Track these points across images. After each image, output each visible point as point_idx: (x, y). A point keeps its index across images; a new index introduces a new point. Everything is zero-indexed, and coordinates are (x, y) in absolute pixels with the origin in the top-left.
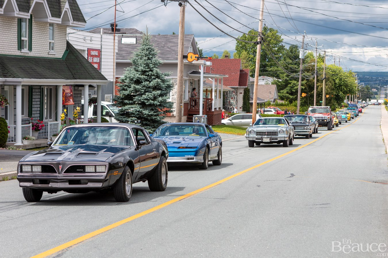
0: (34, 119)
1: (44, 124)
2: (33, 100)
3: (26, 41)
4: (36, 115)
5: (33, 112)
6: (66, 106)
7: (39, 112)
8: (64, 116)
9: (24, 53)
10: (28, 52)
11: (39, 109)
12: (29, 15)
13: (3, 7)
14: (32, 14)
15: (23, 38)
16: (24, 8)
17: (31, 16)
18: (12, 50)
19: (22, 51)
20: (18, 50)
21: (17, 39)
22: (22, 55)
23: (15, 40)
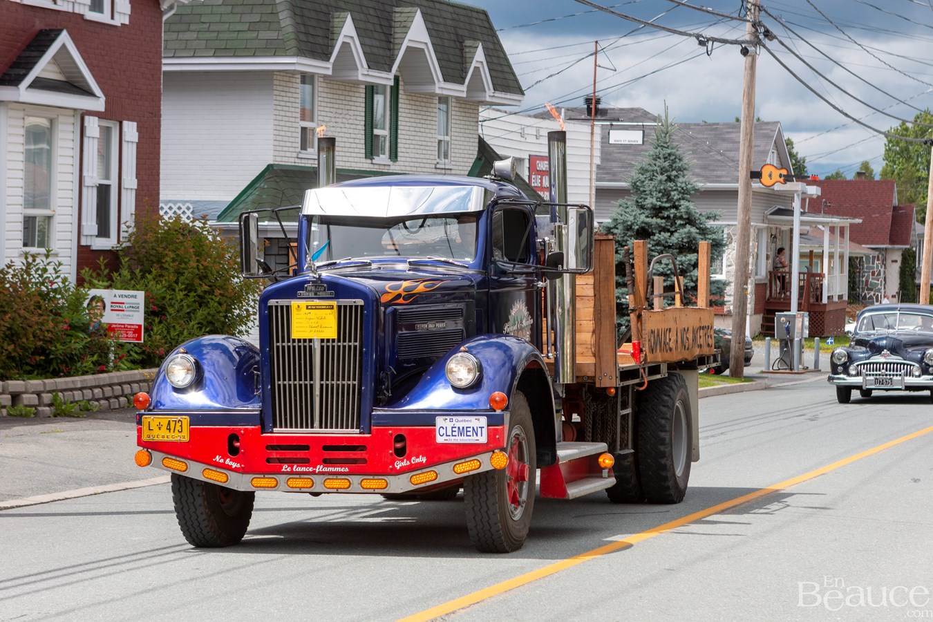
3: (385, 137)
9: (379, 165)
10: (389, 162)
12: (391, 76)
13: (332, 59)
14: (398, 74)
15: (376, 132)
16: (380, 60)
17: (396, 79)
18: (351, 159)
19: (374, 161)
20: (366, 158)
21: (363, 132)
22: (375, 168)
23: (358, 136)
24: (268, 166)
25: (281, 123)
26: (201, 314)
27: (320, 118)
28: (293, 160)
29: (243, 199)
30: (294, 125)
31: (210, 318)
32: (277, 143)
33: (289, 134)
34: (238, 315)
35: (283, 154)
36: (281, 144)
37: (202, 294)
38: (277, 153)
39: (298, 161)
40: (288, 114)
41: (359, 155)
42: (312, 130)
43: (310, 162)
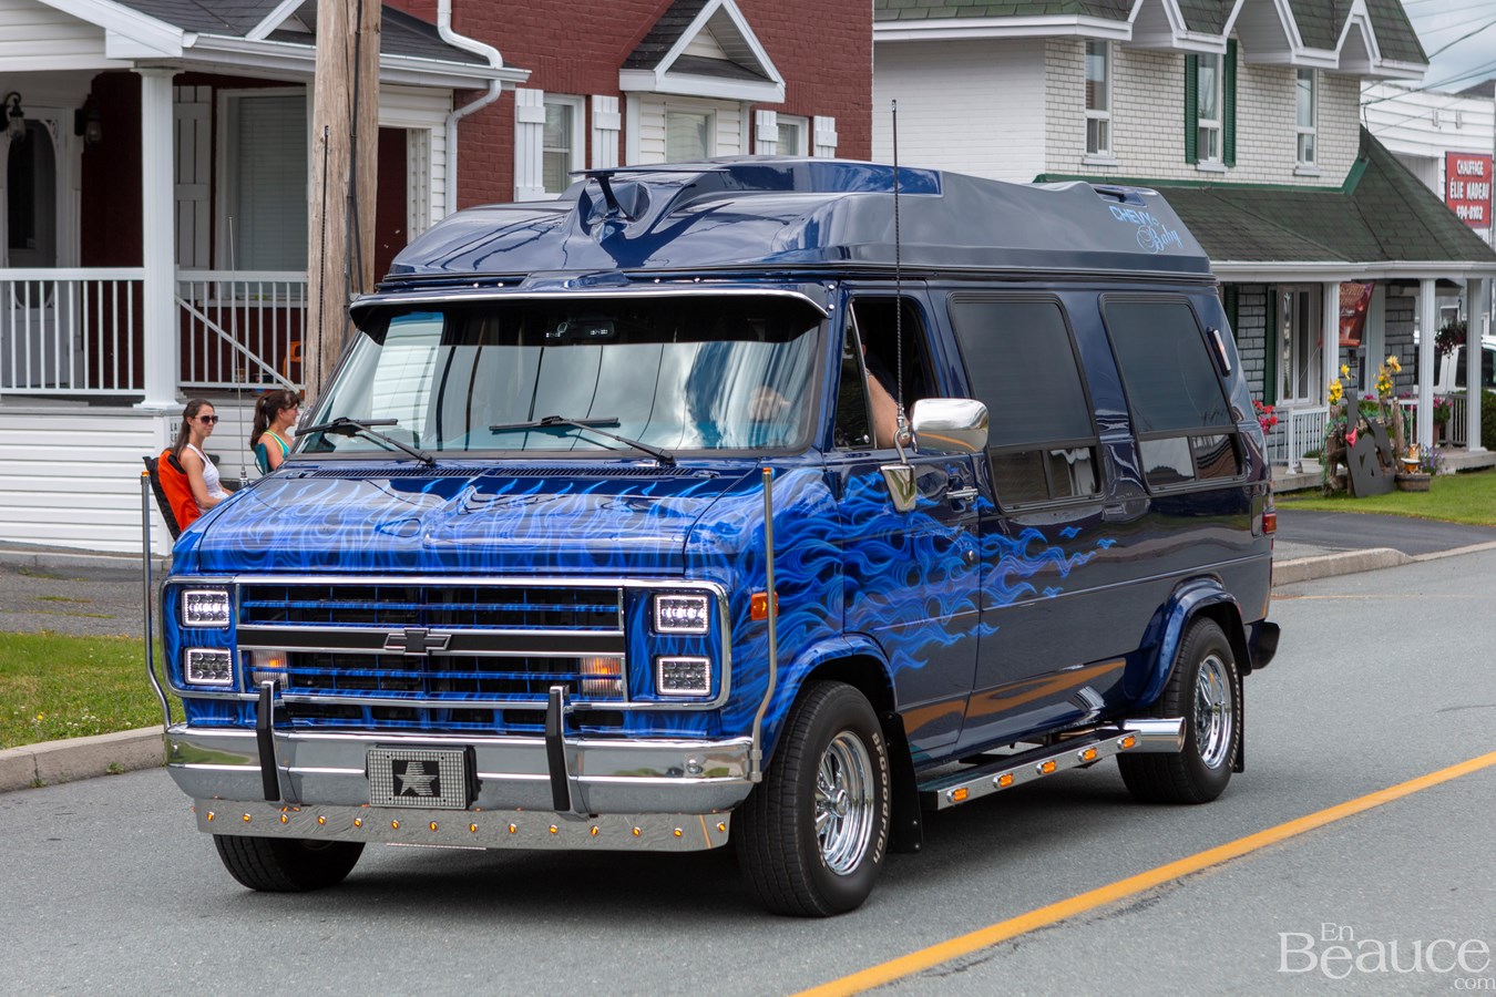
1: (1276, 416)
2: (1242, 333)
3: (1214, 131)
6: (1358, 355)
7: (1260, 375)
8: (1341, 387)
9: (1208, 172)
10: (1222, 167)
11: (1261, 364)
12: (1224, 40)
13: (1132, 18)
14: (1234, 36)
15: (1202, 123)
16: (1205, 17)
17: (1232, 44)
18: (1163, 165)
19: (1199, 167)
20: (1187, 162)
21: (1183, 124)
22: (1202, 177)
23: (1175, 130)
24: (1038, 177)
25: (1058, 114)
27: (1117, 105)
28: (1075, 167)
30: (1077, 115)
32: (1051, 143)
33: (1069, 129)
35: (1060, 159)
36: (1058, 144)
38: (1051, 158)
39: (1085, 169)
40: (1067, 100)
41: (1175, 158)
42: (1104, 123)
43: (1101, 169)
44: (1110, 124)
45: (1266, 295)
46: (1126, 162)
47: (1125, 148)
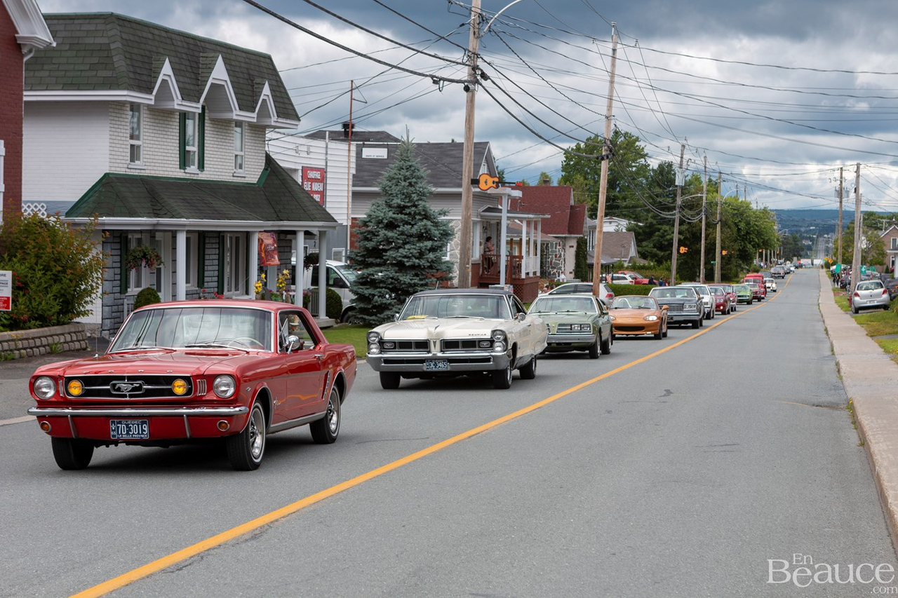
0: (207, 290)
2: (207, 257)
3: (194, 152)
4: (211, 284)
5: (206, 279)
6: (265, 269)
7: (216, 279)
8: (261, 285)
9: (191, 173)
10: (198, 172)
11: (216, 273)
12: (200, 106)
13: (154, 93)
14: (205, 104)
15: (188, 148)
16: (190, 93)
17: (203, 108)
18: (168, 169)
19: (186, 171)
20: (180, 168)
21: (178, 149)
22: (187, 176)
23: (174, 152)
24: (105, 174)
25: (115, 141)
26: (56, 288)
27: (145, 138)
28: (124, 170)
29: (85, 199)
30: (125, 143)
31: (63, 291)
32: (112, 157)
33: (121, 150)
34: (85, 289)
35: (116, 165)
36: (115, 157)
37: (56, 273)
38: (112, 165)
39: (129, 170)
40: (120, 134)
41: (174, 166)
42: (139, 147)
43: (137, 171)
44: (142, 148)
45: (219, 237)
46: (149, 168)
47: (149, 160)
